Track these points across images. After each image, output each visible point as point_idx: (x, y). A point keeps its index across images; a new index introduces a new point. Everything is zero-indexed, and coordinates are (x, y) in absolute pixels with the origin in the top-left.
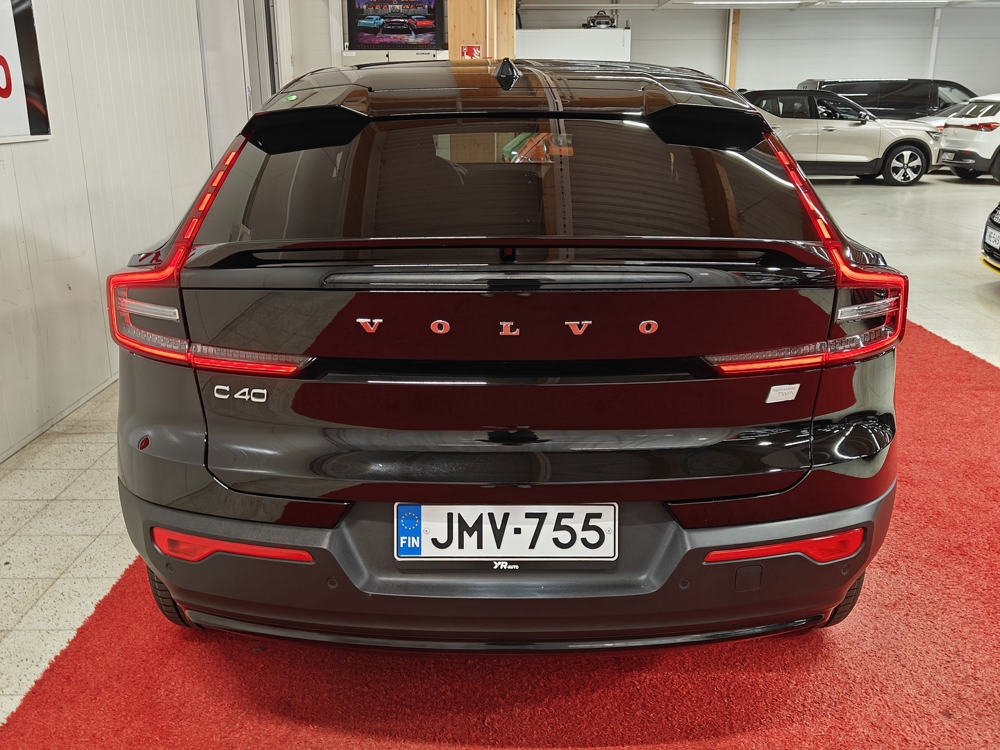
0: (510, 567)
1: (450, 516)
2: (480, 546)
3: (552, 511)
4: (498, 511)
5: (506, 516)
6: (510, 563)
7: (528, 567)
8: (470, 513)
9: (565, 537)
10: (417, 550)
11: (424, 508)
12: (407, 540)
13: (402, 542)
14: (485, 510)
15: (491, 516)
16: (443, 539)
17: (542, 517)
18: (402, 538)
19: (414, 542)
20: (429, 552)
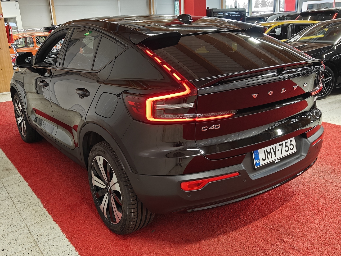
0: (278, 161)
1: (265, 150)
2: (272, 158)
3: (283, 142)
4: (273, 146)
5: (275, 146)
6: (278, 160)
7: (282, 159)
8: (268, 148)
9: (287, 149)
10: (259, 163)
11: (259, 150)
12: (257, 161)
13: (256, 162)
14: (271, 147)
15: (273, 148)
16: (264, 159)
17: (282, 145)
18: (256, 161)
19: (258, 161)
20: (262, 163)
